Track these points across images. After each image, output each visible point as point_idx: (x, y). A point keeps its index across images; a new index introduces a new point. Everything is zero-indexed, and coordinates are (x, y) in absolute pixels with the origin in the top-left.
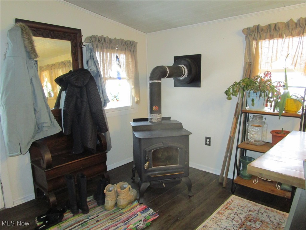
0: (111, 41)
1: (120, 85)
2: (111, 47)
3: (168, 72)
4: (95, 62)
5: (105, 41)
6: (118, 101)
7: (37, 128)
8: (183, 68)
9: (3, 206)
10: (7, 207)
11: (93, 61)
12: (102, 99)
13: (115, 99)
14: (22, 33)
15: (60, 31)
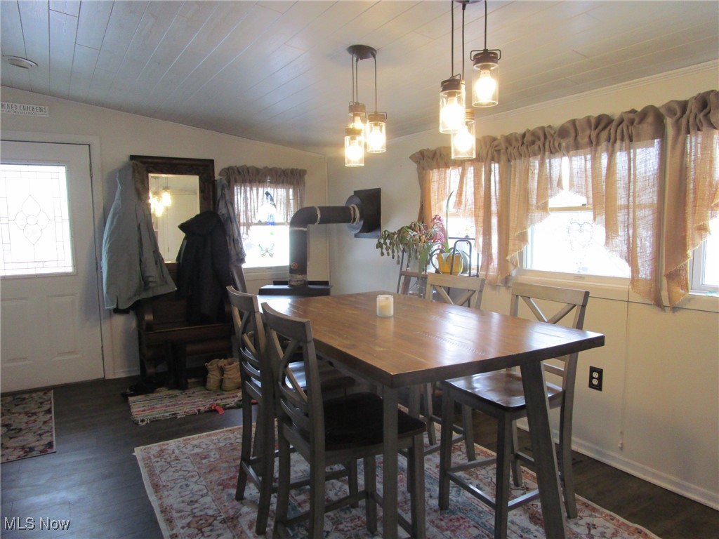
0: (257, 171)
1: (272, 234)
2: (257, 180)
3: (319, 216)
4: (226, 202)
5: (248, 173)
6: (272, 256)
7: (143, 283)
8: (352, 208)
9: (103, 376)
10: (107, 378)
11: (224, 201)
12: (233, 253)
13: (267, 254)
14: (134, 172)
15: (185, 164)
